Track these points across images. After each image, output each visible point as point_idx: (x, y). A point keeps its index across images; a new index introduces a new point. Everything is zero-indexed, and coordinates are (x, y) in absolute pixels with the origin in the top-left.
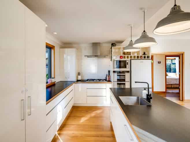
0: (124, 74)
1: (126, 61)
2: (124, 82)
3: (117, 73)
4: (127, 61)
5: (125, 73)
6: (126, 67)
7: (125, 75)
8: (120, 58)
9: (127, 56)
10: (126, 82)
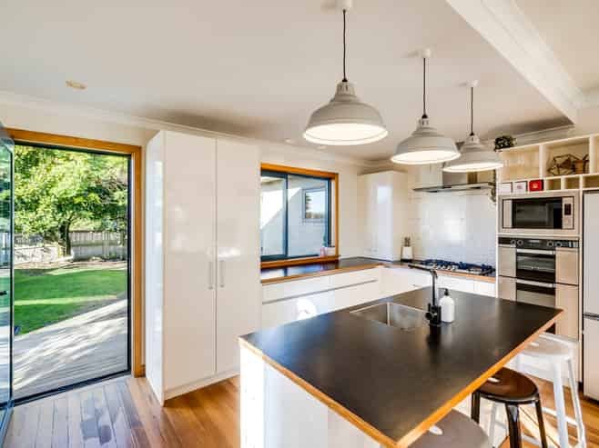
0: (550, 253)
1: (559, 200)
2: (550, 286)
3: (518, 247)
4: (564, 199)
5: (553, 249)
6: (558, 224)
7: (553, 257)
8: (532, 190)
9: (569, 181)
10: (556, 286)
